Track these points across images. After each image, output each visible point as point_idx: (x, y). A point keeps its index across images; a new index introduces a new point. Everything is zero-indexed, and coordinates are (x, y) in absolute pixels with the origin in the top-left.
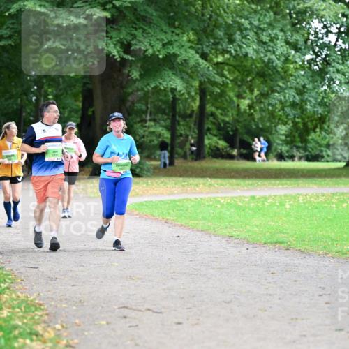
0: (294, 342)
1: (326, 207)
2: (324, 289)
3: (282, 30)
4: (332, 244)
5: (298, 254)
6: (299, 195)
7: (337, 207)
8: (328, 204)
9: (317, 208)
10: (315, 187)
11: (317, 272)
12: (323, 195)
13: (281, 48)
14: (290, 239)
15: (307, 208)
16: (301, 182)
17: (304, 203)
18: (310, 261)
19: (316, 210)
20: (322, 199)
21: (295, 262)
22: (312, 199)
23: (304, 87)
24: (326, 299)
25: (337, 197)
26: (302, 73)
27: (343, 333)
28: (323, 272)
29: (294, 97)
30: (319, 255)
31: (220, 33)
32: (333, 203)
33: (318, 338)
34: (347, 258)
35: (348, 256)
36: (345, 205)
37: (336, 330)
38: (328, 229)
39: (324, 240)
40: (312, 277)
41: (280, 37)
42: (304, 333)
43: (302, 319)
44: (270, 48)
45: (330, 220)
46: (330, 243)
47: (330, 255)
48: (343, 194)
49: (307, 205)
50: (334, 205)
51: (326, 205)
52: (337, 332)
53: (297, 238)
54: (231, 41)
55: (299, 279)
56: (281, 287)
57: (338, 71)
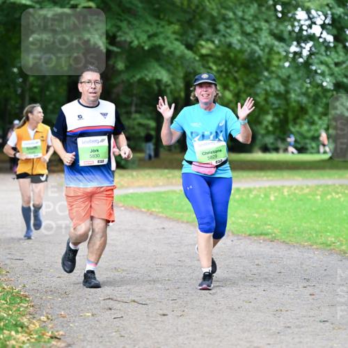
0: (279, 333)
1: (310, 199)
2: (308, 280)
3: (266, 21)
4: (317, 236)
5: (283, 246)
6: (283, 187)
7: (321, 199)
8: (313, 195)
9: (301, 200)
10: (300, 179)
11: (302, 264)
12: (308, 187)
13: (265, 38)
14: (275, 231)
15: (292, 200)
16: (286, 174)
17: (289, 195)
18: (295, 253)
19: (301, 203)
20: (307, 191)
21: (280, 254)
22: (297, 191)
23: (289, 77)
24: (311, 290)
25: (321, 189)
26: (287, 64)
27: (327, 324)
28: (308, 264)
29: (279, 87)
30: (304, 246)
31: (204, 24)
32: (317, 195)
33: (303, 329)
34: (331, 250)
35: (332, 247)
36: (329, 197)
37: (320, 321)
38: (312, 221)
39: (309, 232)
40: (296, 269)
41: (264, 28)
42: (288, 325)
43: (287, 311)
44: (254, 39)
45: (314, 212)
46: (314, 235)
47: (315, 247)
48: (327, 186)
49: (292, 197)
50: (319, 197)
51: (310, 197)
52: (321, 324)
53: (281, 230)
54: (216, 31)
55: (282, 271)
56: (266, 278)
57: (322, 63)
